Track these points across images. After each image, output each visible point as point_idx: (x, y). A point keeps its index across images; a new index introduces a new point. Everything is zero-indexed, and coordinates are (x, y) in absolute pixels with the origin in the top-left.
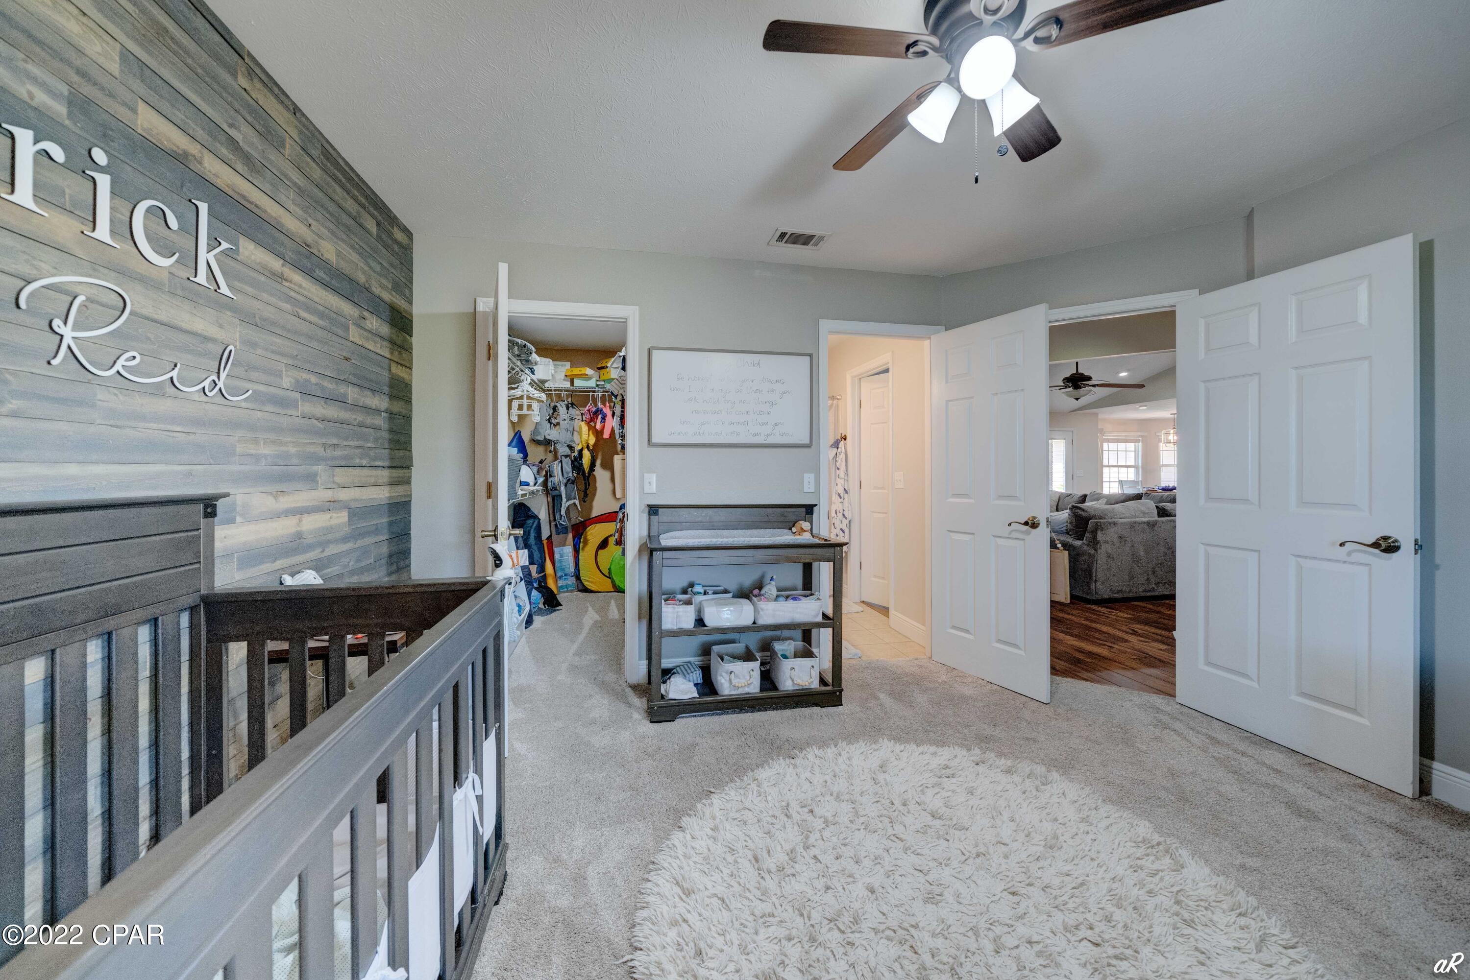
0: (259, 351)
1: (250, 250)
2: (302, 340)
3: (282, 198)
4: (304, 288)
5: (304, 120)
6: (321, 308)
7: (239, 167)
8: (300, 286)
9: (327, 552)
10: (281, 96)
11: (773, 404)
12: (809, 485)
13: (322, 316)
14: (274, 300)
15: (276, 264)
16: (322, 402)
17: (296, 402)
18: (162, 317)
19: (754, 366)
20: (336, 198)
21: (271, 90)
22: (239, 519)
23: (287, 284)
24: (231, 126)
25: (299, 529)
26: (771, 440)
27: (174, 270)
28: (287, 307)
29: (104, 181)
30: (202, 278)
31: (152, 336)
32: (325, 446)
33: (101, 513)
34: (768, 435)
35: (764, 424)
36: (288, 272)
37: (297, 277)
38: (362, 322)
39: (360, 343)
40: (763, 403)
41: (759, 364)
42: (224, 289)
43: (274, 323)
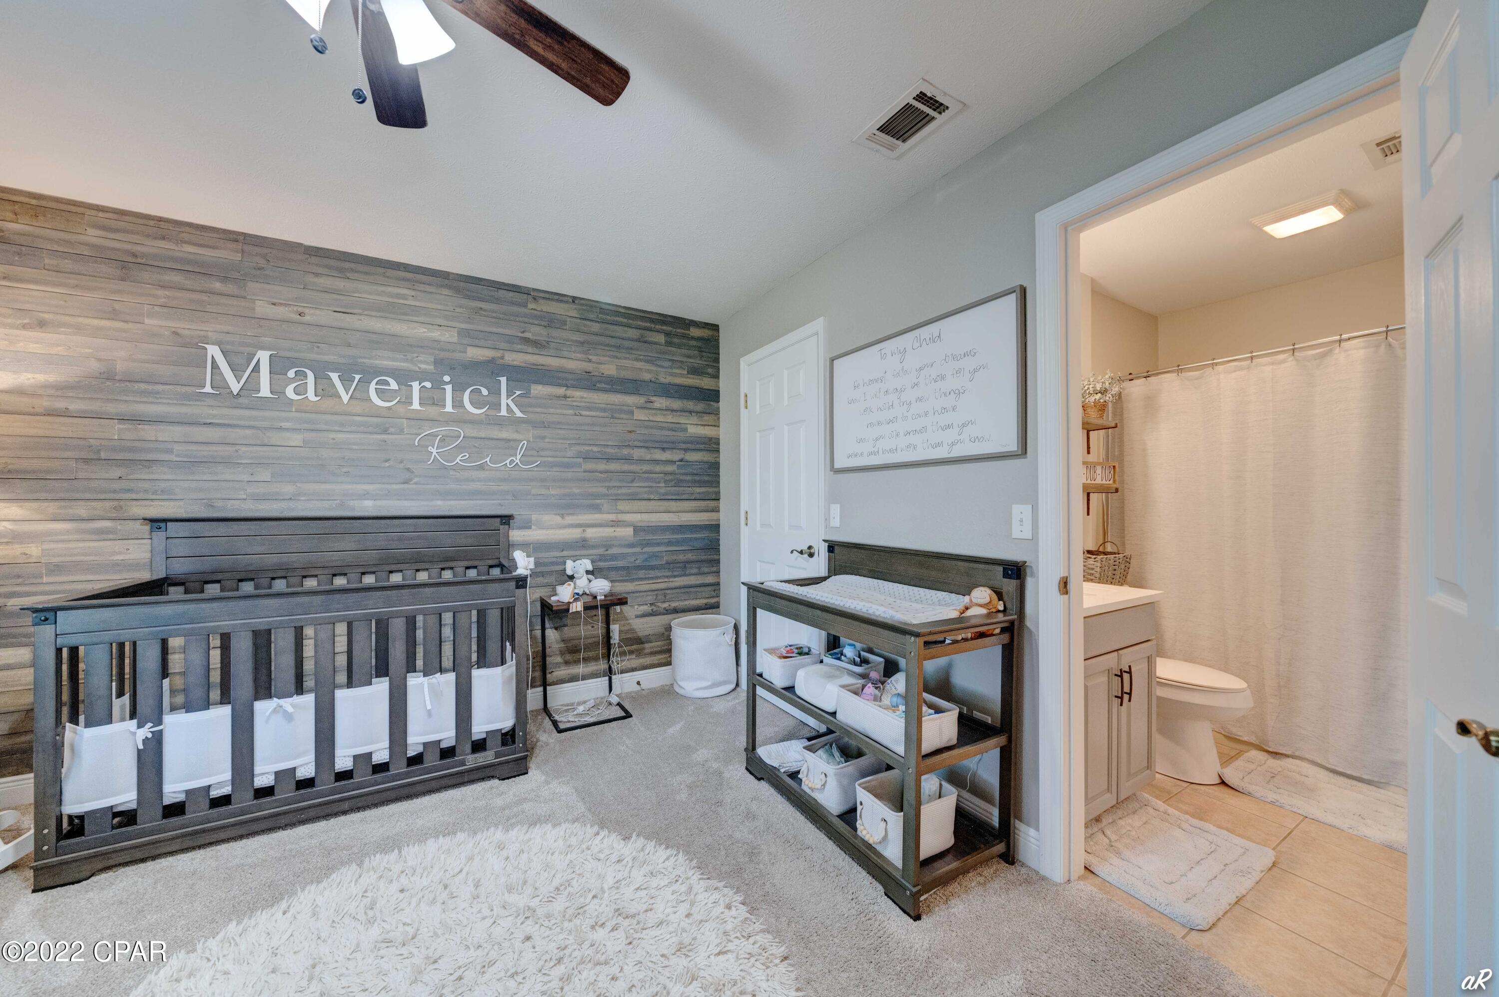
0: (547, 440)
1: (538, 390)
2: (586, 428)
3: (565, 354)
4: (586, 398)
5: (582, 302)
6: (604, 406)
7: (530, 350)
8: (582, 398)
9: (610, 552)
10: (561, 298)
11: (959, 393)
12: (1021, 530)
13: (604, 410)
14: (559, 411)
15: (561, 391)
16: (605, 461)
17: (580, 464)
18: (483, 435)
19: (934, 341)
20: (618, 334)
21: (552, 300)
22: (533, 527)
23: (570, 399)
24: (523, 332)
25: (583, 536)
26: (958, 451)
27: (487, 413)
28: (571, 412)
29: (449, 388)
30: (504, 412)
31: (476, 445)
32: (608, 488)
33: (449, 520)
34: (953, 444)
35: (949, 427)
36: (569, 392)
37: (578, 393)
38: (649, 405)
39: (647, 419)
40: (945, 395)
41: (939, 337)
42: (519, 414)
43: (559, 423)
